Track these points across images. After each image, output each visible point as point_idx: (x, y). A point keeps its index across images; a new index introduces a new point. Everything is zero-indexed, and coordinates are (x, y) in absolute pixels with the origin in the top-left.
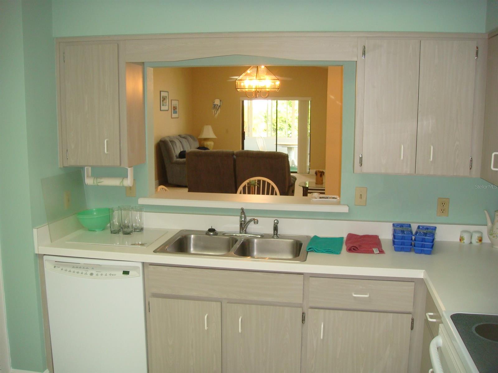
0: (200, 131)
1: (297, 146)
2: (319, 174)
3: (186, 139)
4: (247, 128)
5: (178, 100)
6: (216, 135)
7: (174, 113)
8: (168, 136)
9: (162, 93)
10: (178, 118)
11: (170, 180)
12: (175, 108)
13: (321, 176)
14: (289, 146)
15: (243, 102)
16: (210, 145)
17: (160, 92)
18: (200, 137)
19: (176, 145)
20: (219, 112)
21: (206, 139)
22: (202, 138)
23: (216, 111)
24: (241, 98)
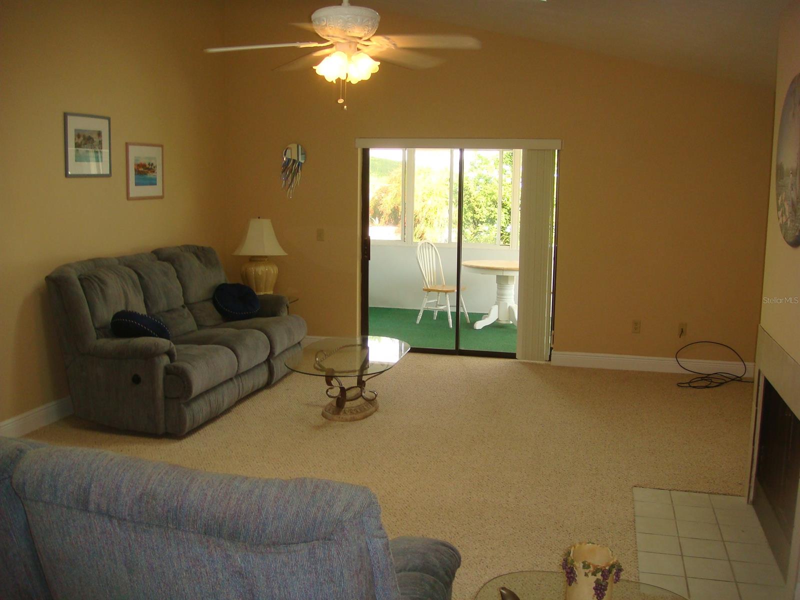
0: (240, 236)
3: (172, 261)
5: (162, 146)
7: (137, 184)
9: (69, 118)
10: (161, 197)
12: (144, 169)
14: (500, 274)
15: (365, 153)
16: (265, 275)
17: (65, 115)
20: (299, 179)
21: (254, 260)
22: (241, 254)
23: (290, 179)
24: (357, 140)
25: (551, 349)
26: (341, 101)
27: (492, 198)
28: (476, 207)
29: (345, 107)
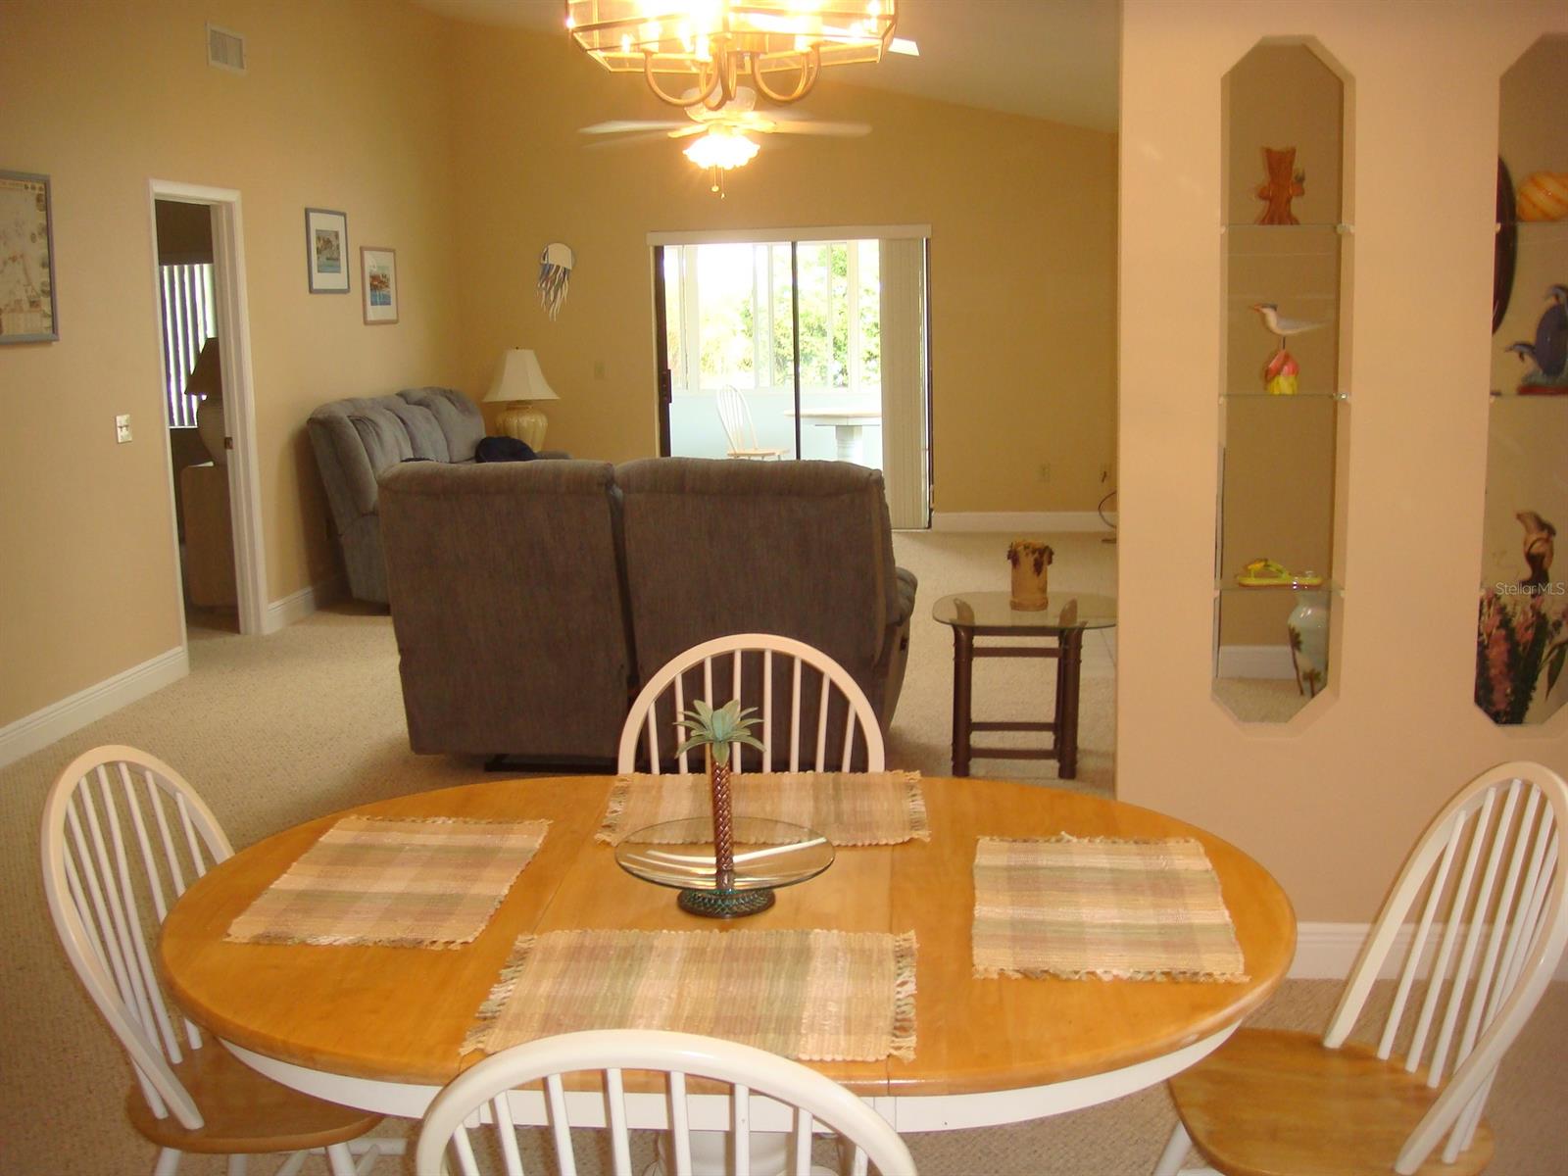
0: (492, 374)
1: (879, 421)
2: (1027, 562)
3: (428, 406)
4: (679, 358)
5: (393, 251)
6: (555, 389)
7: (372, 304)
8: (350, 400)
9: (312, 215)
10: (392, 322)
11: (359, 588)
12: (378, 283)
13: (1038, 569)
14: (844, 422)
15: (659, 252)
16: (531, 428)
17: (307, 212)
18: (490, 398)
19: (378, 434)
20: (565, 293)
21: (517, 406)
22: (498, 400)
23: (552, 293)
24: (649, 235)
25: (931, 510)
26: (715, 189)
27: (806, 322)
28: (782, 337)
29: (723, 196)
